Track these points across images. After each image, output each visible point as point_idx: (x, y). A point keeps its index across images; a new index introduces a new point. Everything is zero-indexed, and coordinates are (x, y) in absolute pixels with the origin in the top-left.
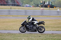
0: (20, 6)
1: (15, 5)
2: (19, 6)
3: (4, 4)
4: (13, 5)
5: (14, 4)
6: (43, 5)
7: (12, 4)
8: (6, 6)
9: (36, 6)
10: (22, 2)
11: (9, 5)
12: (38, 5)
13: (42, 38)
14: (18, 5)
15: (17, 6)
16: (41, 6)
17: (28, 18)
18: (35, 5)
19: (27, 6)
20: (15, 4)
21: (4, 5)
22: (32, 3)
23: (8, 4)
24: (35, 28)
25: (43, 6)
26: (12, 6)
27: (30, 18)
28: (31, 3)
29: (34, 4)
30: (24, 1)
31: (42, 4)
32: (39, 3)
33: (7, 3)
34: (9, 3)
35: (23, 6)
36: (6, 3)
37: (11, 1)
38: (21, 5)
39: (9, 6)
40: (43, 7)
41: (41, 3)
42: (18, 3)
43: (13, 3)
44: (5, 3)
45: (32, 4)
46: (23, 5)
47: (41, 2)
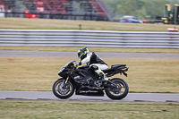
0: (107, 20)
1: (91, 18)
2: (103, 20)
3: (60, 14)
4: (85, 17)
5: (89, 13)
6: (173, 18)
7: (84, 13)
8: (67, 19)
9: (153, 20)
10: (113, 9)
11: (74, 17)
12: (159, 18)
13: (172, 114)
14: (100, 19)
15: (98, 20)
16: (169, 20)
17: (79, 54)
18: (152, 18)
19: (127, 21)
20: (93, 13)
21: (61, 17)
22: (143, 11)
23: (71, 15)
24: (98, 84)
25: (175, 19)
26: (85, 19)
27: (85, 56)
28: (139, 11)
29: (149, 13)
30: (119, 6)
31: (171, 15)
32: (164, 11)
33: (69, 13)
34: (76, 10)
35: (115, 21)
36: (67, 10)
37: (81, 4)
38: (109, 16)
39: (75, 19)
40: (173, 24)
41: (170, 13)
42: (102, 11)
43: (86, 10)
44: (64, 12)
45: (141, 14)
46: (117, 18)
47: (169, 9)
